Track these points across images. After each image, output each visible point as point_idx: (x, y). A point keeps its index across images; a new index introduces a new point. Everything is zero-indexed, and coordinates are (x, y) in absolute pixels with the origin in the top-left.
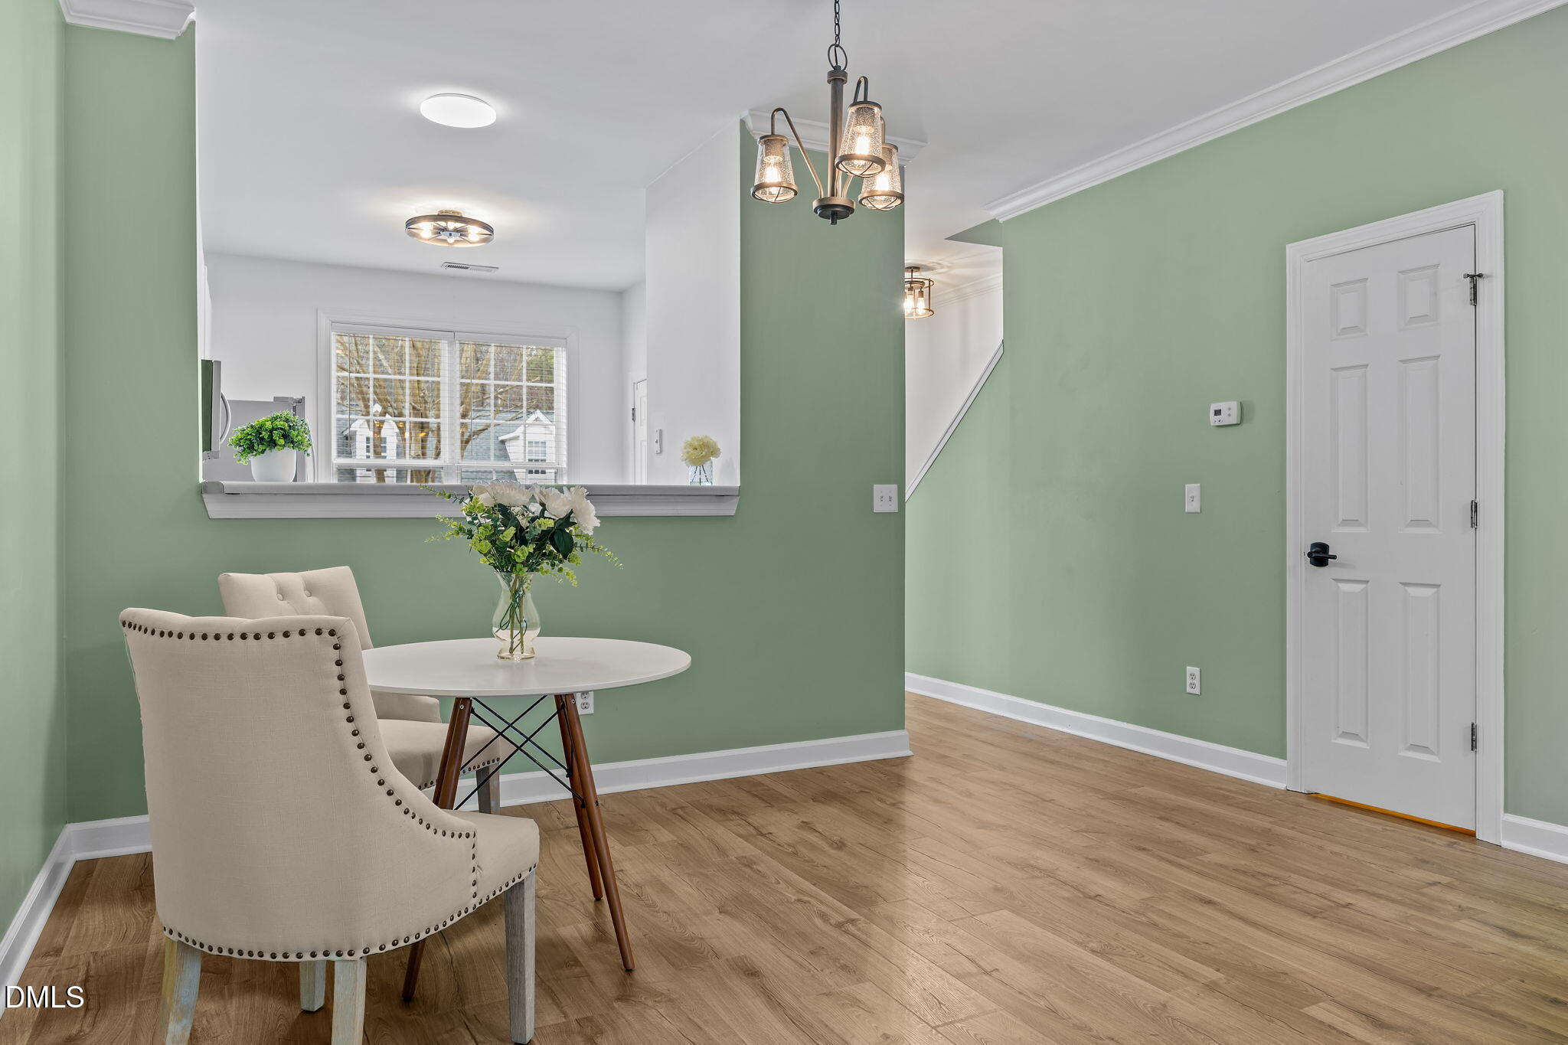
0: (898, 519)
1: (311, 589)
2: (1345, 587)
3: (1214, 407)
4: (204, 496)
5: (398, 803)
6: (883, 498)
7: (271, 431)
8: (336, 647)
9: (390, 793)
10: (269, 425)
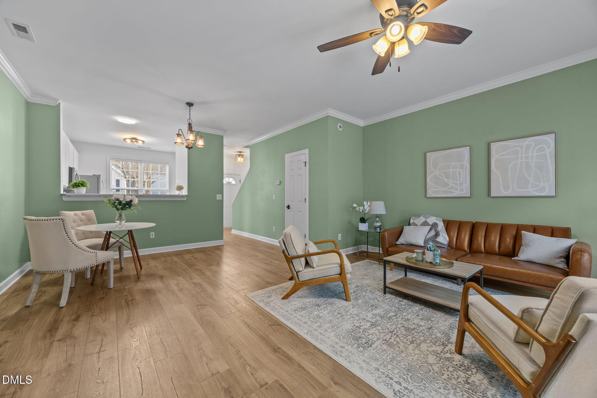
0: (222, 201)
1: (83, 214)
2: (292, 212)
3: (276, 181)
4: (62, 196)
5: (77, 247)
6: (219, 197)
7: (78, 184)
8: (63, 222)
9: (75, 245)
10: (78, 182)
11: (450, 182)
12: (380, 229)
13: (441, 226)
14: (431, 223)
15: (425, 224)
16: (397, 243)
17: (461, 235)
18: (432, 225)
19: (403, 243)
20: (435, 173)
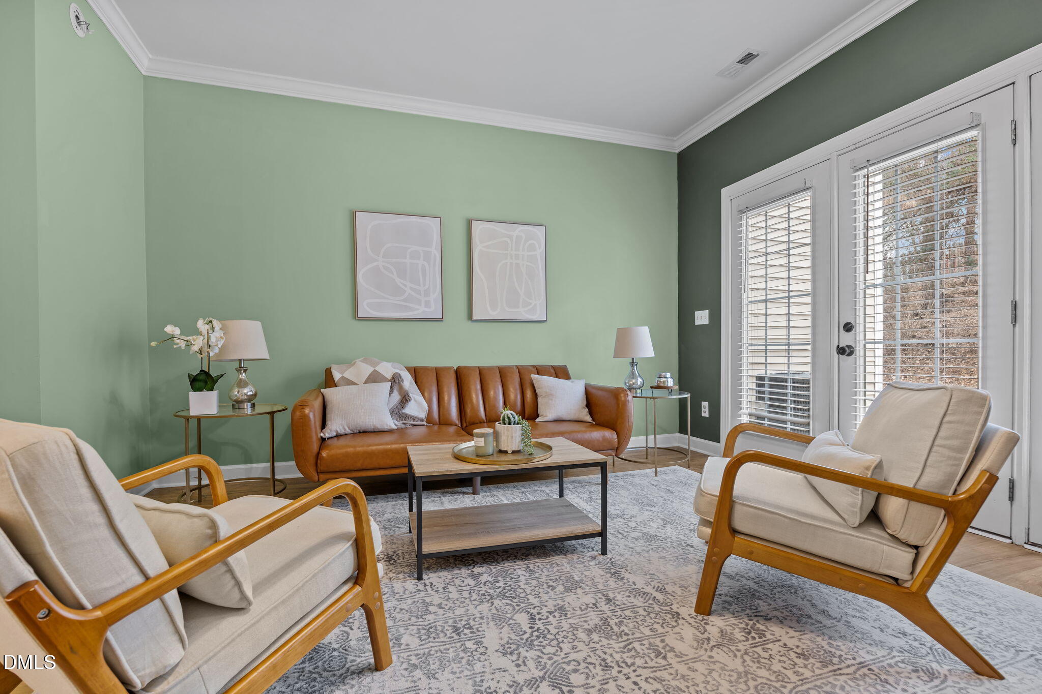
11: (406, 286)
12: (253, 406)
13: (408, 381)
14: (389, 376)
15: (375, 378)
16: (327, 434)
17: (444, 398)
18: (393, 377)
19: (341, 431)
20: (375, 264)
